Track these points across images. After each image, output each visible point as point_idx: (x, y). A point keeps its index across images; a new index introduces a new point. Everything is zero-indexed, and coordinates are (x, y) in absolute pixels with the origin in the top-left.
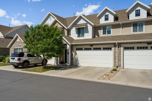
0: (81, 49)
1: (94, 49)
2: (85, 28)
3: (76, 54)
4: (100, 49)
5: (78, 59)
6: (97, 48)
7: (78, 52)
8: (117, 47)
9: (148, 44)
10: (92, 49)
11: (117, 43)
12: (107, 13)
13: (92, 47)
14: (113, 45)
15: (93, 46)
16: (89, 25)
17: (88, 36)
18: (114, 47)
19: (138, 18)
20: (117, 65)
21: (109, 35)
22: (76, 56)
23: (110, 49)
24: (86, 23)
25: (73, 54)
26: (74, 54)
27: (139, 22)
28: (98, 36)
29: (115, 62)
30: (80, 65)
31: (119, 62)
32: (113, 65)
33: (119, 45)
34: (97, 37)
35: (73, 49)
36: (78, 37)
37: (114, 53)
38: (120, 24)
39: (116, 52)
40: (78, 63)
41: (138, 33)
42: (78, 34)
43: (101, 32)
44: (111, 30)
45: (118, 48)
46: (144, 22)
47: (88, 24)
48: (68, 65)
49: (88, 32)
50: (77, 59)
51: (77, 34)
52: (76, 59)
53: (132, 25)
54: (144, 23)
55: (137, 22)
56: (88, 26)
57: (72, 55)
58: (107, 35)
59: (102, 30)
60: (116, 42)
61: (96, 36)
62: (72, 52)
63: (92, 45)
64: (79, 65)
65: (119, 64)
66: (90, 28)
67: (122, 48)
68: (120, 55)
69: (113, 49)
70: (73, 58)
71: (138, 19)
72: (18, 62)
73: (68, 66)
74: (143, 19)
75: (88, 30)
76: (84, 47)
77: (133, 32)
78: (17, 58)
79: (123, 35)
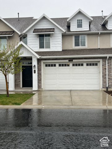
0: (53, 66)
1: (73, 65)
2: (51, 35)
6: (78, 63)
23: (96, 65)
24: (52, 28)
31: (109, 81)
32: (102, 86)
35: (41, 66)
36: (40, 48)
37: (103, 70)
39: (106, 69)
45: (108, 63)
53: (111, 36)
60: (108, 56)
65: (110, 84)
79: (101, 48)
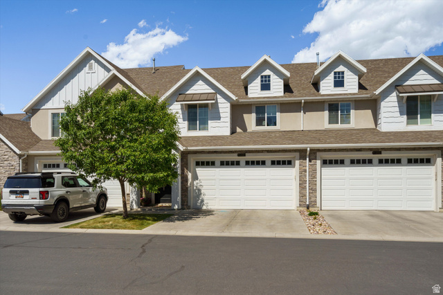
0: (211, 164)
1: (247, 163)
2: (210, 106)
3: (195, 177)
4: (263, 163)
5: (202, 191)
6: (255, 160)
7: (200, 171)
8: (308, 159)
9: (374, 153)
10: (243, 163)
11: (308, 149)
12: (267, 72)
13: (242, 160)
14: (297, 154)
15: (245, 155)
16: (220, 99)
17: (220, 127)
18: (300, 159)
19: (339, 91)
20: (308, 203)
21: (272, 128)
22: (195, 183)
23: (289, 163)
24: (212, 91)
25: (187, 176)
26: (190, 176)
27: (343, 100)
28: (244, 129)
29: (302, 195)
30: (209, 208)
31: (311, 195)
32: (298, 203)
33: (313, 154)
34: (240, 133)
35: (187, 164)
36: (189, 129)
37: (301, 173)
38: (301, 102)
39: (305, 171)
40: (202, 201)
41: (339, 126)
42: (189, 120)
43: (250, 119)
44: (278, 115)
45: (310, 161)
46: (352, 101)
47: (218, 96)
48: (176, 207)
49: (219, 118)
50: (199, 190)
51: (186, 122)
52: (194, 190)
53: (327, 106)
54: (352, 105)
55: (337, 101)
56: (219, 101)
57: (185, 179)
58: (265, 128)
59: (254, 116)
60: (308, 146)
61: (239, 130)
62: (186, 171)
63: (242, 153)
64: (204, 208)
65: (313, 199)
66: (225, 108)
67: (319, 162)
68: (315, 177)
69: (297, 162)
70: (187, 188)
71: (341, 94)
72: (39, 202)
73: (174, 210)
74: (350, 94)
75: (219, 113)
76: (218, 158)
77: (329, 123)
78: (37, 190)
79: (306, 129)
